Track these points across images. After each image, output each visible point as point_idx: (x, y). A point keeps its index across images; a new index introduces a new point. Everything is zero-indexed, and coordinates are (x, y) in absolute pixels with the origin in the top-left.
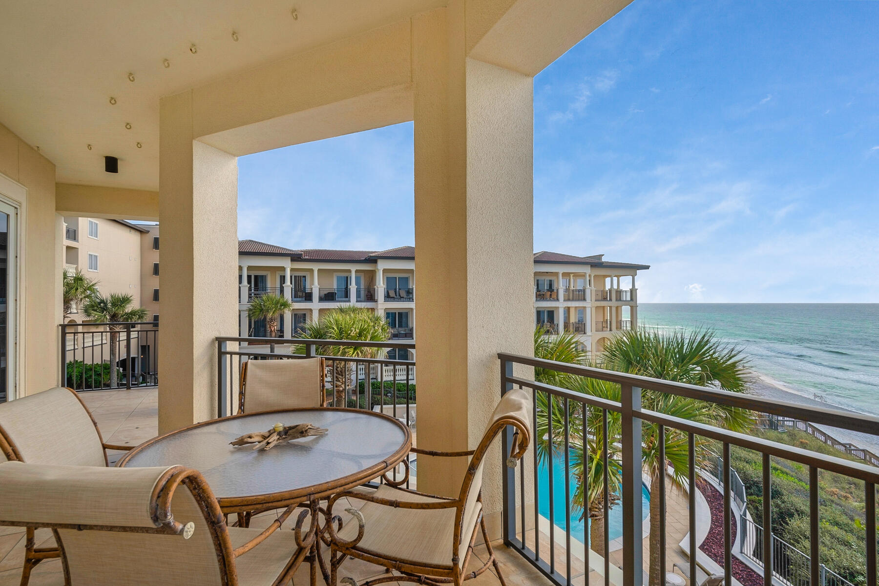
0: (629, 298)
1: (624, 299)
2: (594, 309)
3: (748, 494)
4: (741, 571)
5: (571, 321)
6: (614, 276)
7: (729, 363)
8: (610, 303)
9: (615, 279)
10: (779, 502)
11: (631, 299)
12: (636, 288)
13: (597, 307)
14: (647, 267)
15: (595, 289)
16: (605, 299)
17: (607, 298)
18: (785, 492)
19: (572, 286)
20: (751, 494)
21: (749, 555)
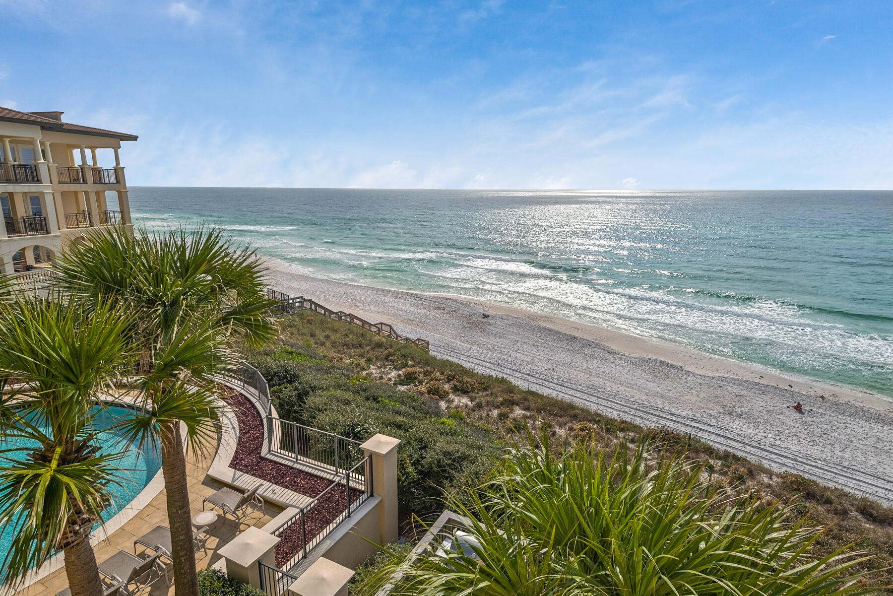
0: (113, 180)
1: (107, 181)
2: (58, 197)
3: (270, 387)
4: (271, 470)
5: (19, 216)
6: (86, 148)
7: (244, 265)
8: (83, 187)
9: (88, 152)
10: (297, 385)
11: (117, 182)
12: (122, 165)
13: (63, 194)
14: (135, 138)
15: (56, 165)
16: (76, 181)
17: (78, 179)
18: (300, 373)
19: (11, 158)
20: (274, 385)
21: (276, 451)
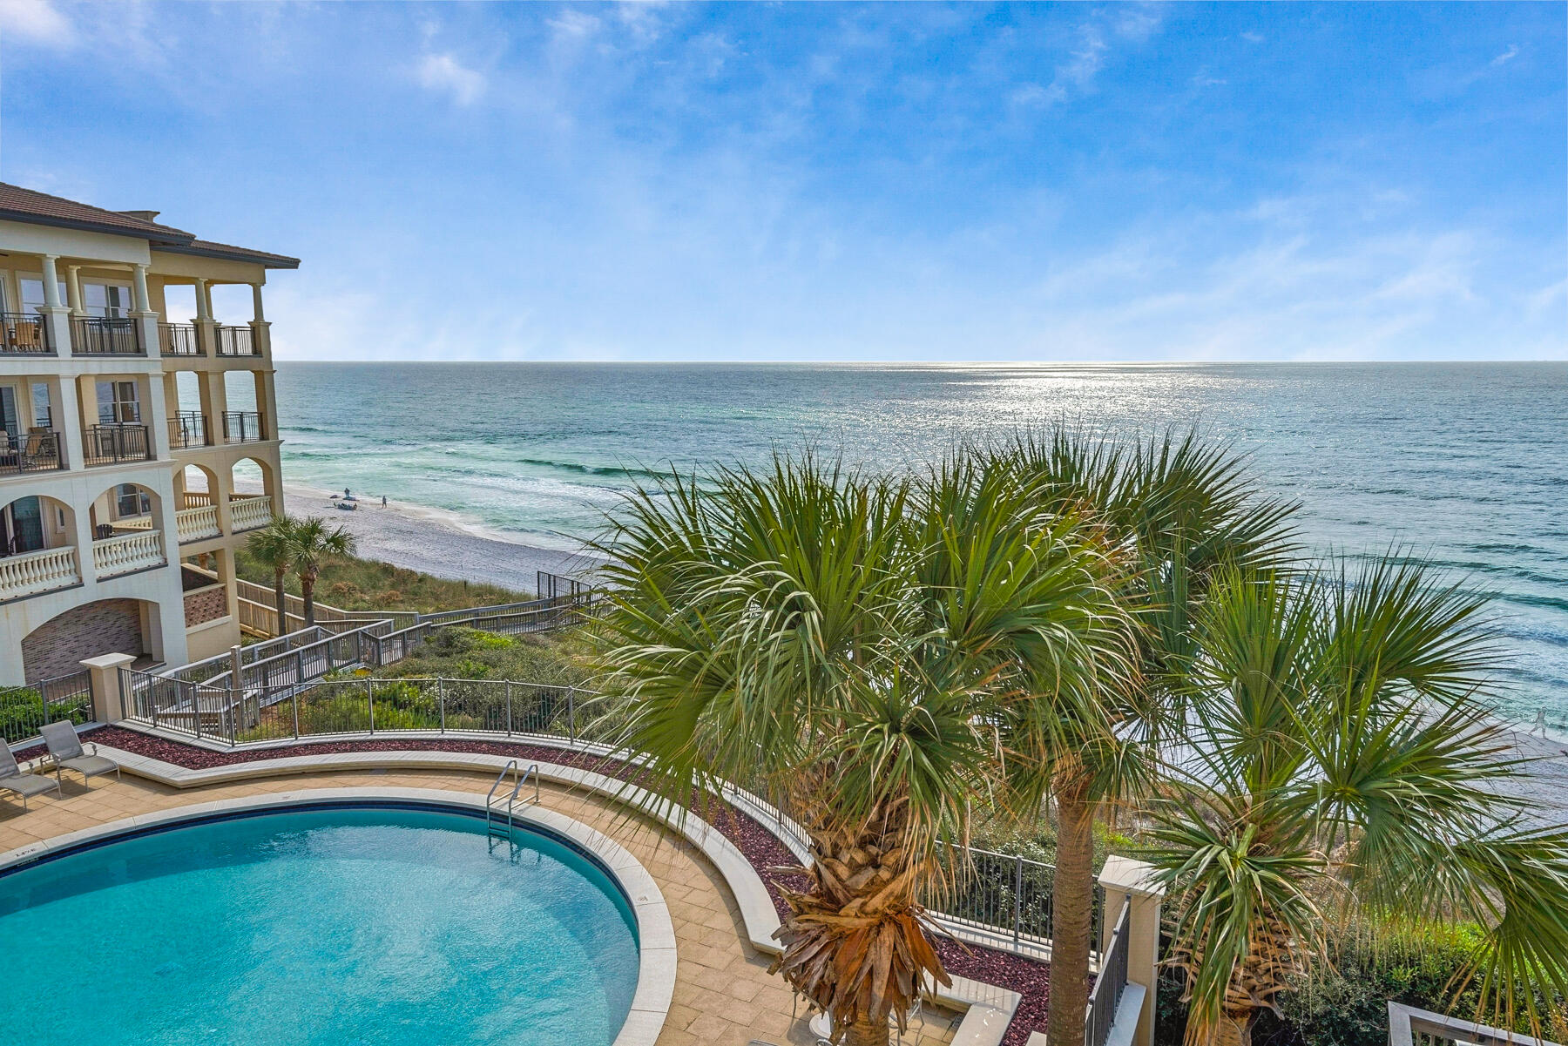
0: (246, 350)
8: (199, 364)
11: (253, 352)
12: (266, 319)
14: (293, 263)
